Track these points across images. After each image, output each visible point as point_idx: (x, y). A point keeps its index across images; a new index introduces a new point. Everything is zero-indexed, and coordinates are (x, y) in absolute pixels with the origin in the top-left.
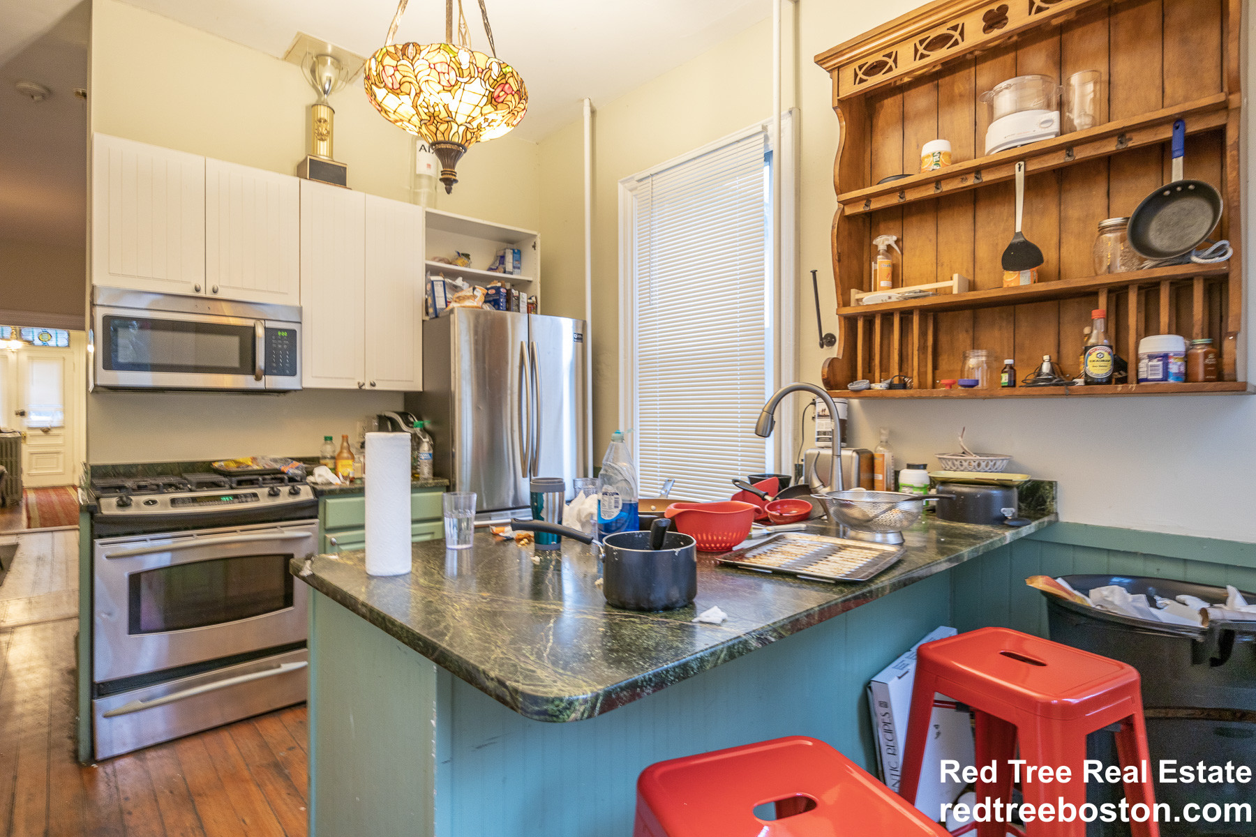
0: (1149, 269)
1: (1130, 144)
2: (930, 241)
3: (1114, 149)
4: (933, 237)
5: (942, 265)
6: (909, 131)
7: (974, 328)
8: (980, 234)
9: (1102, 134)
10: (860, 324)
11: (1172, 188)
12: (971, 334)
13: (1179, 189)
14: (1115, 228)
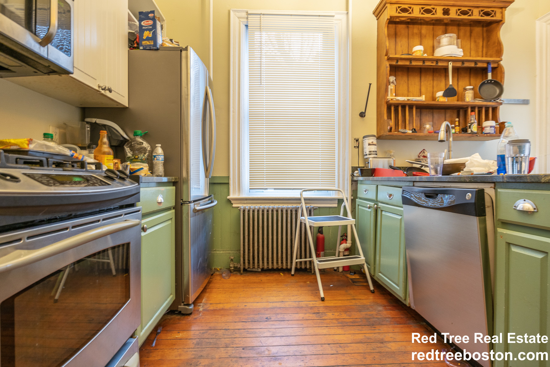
0: (479, 102)
1: (477, 66)
2: (406, 82)
3: (460, 65)
4: (406, 81)
5: (410, 92)
6: (398, 40)
7: (420, 116)
8: (422, 83)
9: (470, 60)
10: (393, 109)
11: (488, 81)
12: (419, 118)
13: (489, 81)
14: (470, 89)
